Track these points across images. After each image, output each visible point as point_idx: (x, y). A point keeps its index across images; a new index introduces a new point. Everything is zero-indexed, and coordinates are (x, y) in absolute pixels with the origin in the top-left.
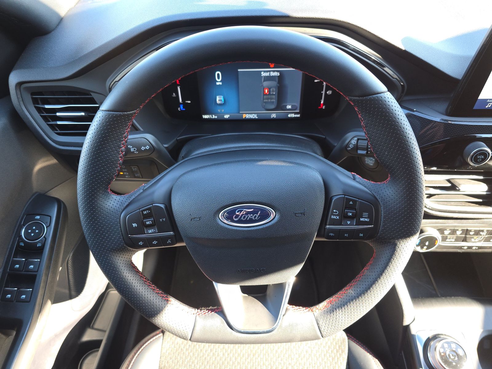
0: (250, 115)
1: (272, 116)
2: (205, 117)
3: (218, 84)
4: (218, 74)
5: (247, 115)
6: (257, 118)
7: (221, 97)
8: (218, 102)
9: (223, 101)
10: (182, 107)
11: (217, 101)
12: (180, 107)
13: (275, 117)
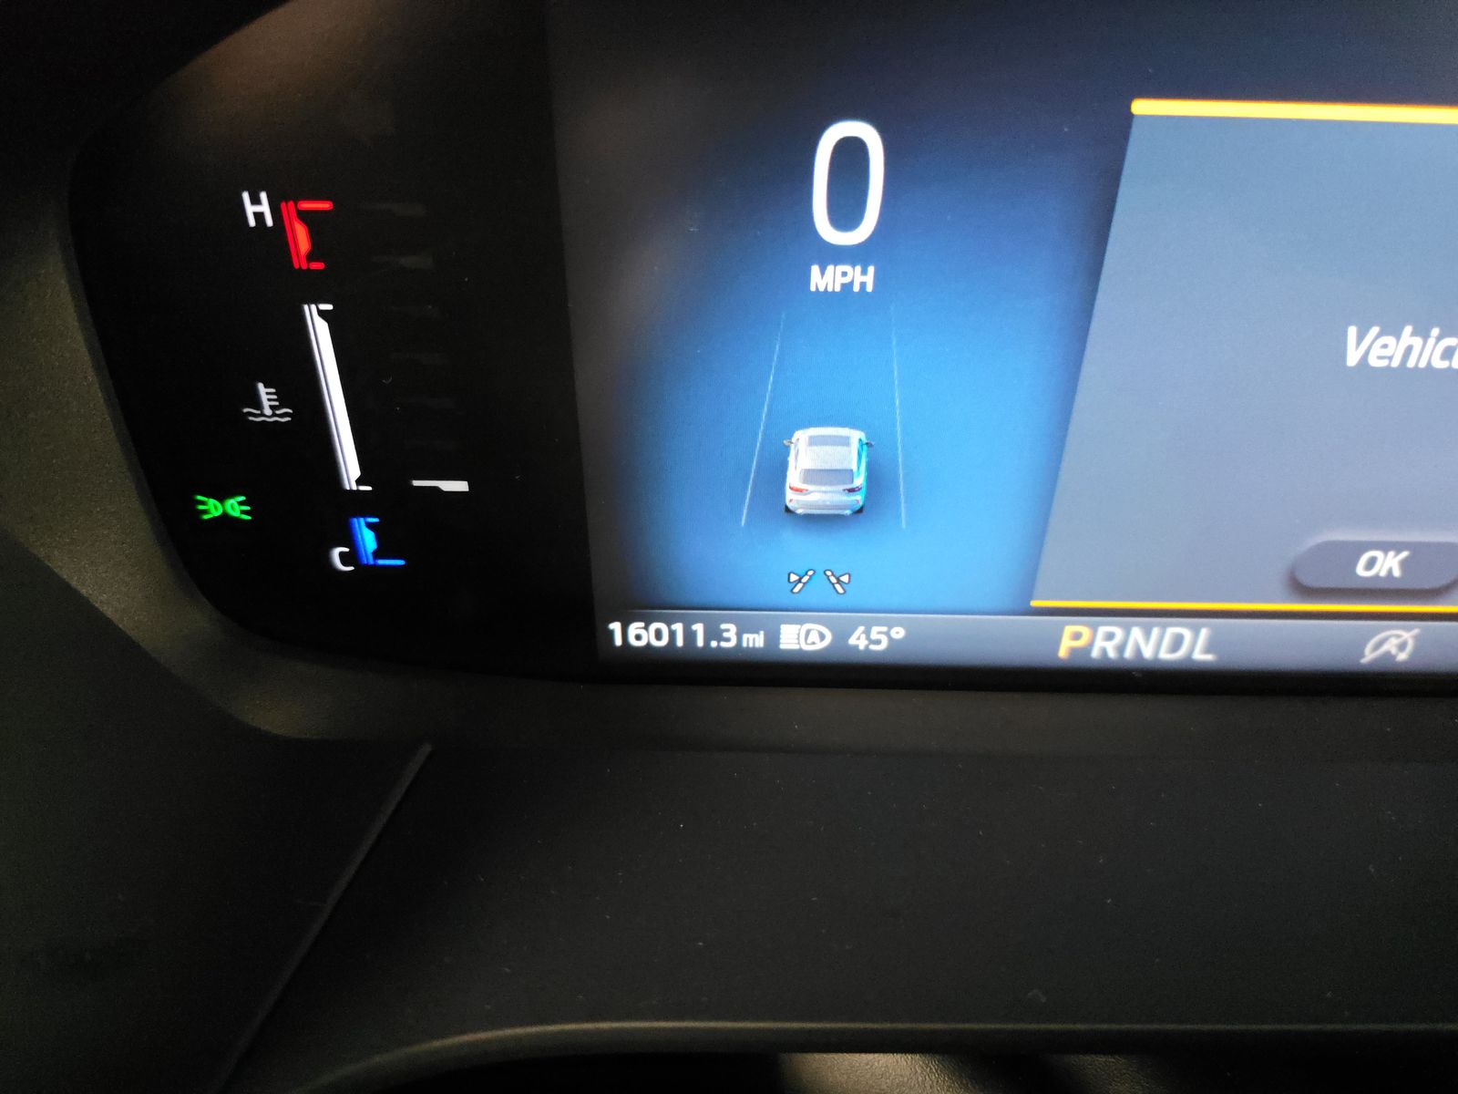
0: (1136, 633)
1: (1368, 650)
2: (641, 635)
3: (824, 279)
4: (851, 152)
5: (1102, 630)
6: (1209, 657)
7: (845, 442)
8: (803, 495)
9: (860, 481)
10: (368, 540)
11: (793, 477)
12: (349, 539)
13: (1402, 657)
